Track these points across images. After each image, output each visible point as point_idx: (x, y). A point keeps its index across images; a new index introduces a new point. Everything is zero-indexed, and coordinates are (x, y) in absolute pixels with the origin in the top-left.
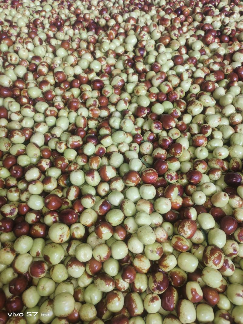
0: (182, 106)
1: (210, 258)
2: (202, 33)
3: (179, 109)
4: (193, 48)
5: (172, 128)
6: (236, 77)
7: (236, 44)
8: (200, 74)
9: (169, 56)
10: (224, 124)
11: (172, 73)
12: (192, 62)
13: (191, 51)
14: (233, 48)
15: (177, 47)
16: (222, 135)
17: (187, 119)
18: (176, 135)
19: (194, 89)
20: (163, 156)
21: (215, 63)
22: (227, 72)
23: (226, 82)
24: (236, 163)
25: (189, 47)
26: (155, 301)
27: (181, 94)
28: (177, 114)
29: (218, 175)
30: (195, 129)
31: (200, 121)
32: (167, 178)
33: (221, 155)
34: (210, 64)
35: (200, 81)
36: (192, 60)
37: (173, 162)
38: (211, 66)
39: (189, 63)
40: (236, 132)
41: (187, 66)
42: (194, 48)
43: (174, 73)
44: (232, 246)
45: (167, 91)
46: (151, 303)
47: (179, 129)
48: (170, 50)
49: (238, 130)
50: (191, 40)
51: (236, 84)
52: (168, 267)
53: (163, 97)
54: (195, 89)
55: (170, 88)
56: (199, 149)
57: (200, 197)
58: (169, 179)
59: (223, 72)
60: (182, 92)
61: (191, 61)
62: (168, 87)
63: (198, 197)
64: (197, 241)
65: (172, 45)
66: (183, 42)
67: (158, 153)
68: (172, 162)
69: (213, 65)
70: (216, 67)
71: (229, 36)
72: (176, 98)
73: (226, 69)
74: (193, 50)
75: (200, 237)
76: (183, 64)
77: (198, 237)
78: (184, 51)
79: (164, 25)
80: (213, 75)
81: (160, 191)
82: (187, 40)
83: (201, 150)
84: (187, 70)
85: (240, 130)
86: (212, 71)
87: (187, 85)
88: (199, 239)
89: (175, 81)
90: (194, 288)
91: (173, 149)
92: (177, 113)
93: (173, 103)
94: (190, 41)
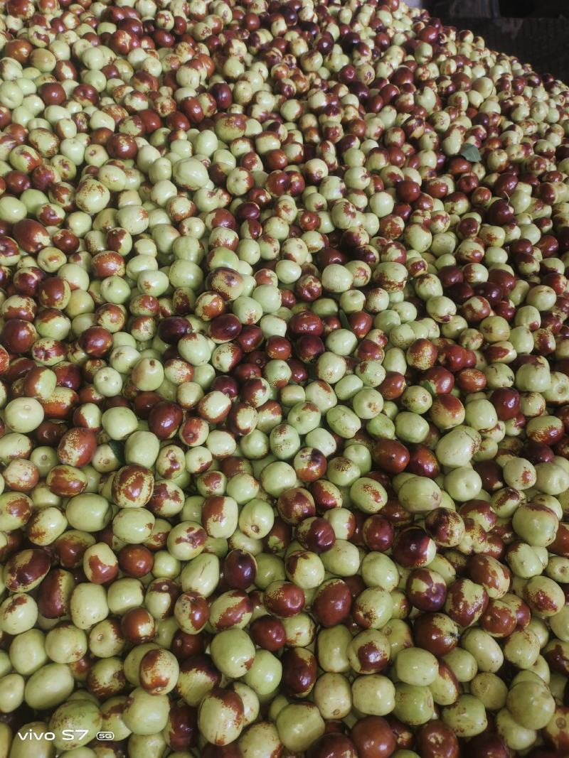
0: (65, 197)
1: (119, 488)
2: (110, 28)
3: (60, 203)
4: (86, 65)
5: (44, 247)
6: (183, 122)
7: (183, 49)
8: (103, 121)
9: (31, 88)
10: (159, 222)
11: (37, 125)
12: (85, 97)
13: (85, 71)
14: (177, 58)
15: (50, 65)
16: (155, 246)
17: (80, 224)
18: (52, 262)
19: (92, 155)
20: (24, 313)
21: (135, 93)
22: (163, 112)
23: (165, 134)
24: (181, 297)
25: (78, 63)
26: (16, 606)
27: (65, 170)
28: (54, 215)
29: (146, 329)
30: (97, 242)
31: (106, 223)
32: (36, 356)
33: (149, 287)
34: (124, 98)
35: (104, 137)
36: (85, 92)
37: (49, 320)
38: (128, 102)
39: (78, 98)
40: (182, 234)
41: (75, 107)
42: (88, 64)
43: (43, 124)
44: (167, 456)
45: (29, 167)
46: (9, 614)
47: (59, 249)
48: (33, 73)
49: (185, 230)
50: (80, 46)
51: (182, 135)
52: (44, 533)
53: (20, 183)
54: (94, 156)
55: (32, 159)
56: (106, 282)
57: (106, 379)
58: (41, 358)
59: (155, 112)
60: (65, 165)
61: (82, 94)
62: (29, 158)
63: (102, 380)
64: (104, 467)
65: (35, 59)
66: (63, 52)
67: (10, 307)
68: (46, 321)
69: (131, 99)
70: (140, 104)
71: (172, 33)
72: (51, 181)
73: (159, 106)
74: (88, 69)
75: (108, 458)
76: (63, 103)
77: (104, 458)
78: (68, 72)
79: (19, 16)
80: (132, 121)
81: (17, 387)
82: (71, 46)
83: (110, 285)
84: (74, 117)
85: (189, 229)
86: (133, 113)
87: (76, 149)
88: (108, 462)
89: (47, 143)
90: (93, 555)
91: (44, 293)
92: (54, 212)
93: (46, 193)
94: (79, 49)
